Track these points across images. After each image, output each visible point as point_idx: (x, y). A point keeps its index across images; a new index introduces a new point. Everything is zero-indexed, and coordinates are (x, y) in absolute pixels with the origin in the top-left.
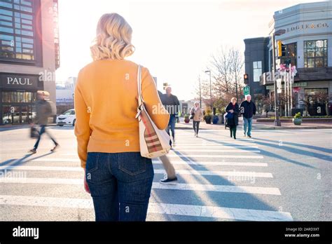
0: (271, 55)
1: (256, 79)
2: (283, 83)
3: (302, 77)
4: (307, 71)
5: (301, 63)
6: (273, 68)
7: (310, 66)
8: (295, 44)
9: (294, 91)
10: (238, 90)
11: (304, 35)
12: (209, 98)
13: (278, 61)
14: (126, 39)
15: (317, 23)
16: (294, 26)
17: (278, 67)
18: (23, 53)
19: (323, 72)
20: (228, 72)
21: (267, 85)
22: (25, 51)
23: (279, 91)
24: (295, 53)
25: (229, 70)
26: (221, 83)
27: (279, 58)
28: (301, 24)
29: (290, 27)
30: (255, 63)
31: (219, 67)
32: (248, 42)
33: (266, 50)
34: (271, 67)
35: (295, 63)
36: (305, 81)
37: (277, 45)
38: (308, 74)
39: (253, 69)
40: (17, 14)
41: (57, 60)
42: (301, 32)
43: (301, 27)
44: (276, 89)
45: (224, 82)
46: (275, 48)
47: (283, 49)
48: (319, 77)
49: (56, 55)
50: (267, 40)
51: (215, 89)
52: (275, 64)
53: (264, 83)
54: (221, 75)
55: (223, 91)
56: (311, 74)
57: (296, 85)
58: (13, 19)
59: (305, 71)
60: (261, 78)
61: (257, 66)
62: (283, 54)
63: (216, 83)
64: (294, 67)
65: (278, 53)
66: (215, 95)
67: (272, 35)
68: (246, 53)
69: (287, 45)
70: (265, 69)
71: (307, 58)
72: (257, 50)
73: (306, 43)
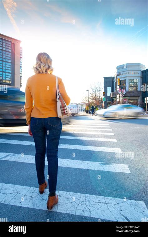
0: (115, 84)
1: (108, 95)
2: (120, 97)
3: (128, 94)
4: (130, 92)
5: (127, 89)
6: (116, 90)
7: (131, 90)
8: (125, 80)
9: (124, 101)
10: (101, 99)
11: (129, 77)
12: (88, 102)
13: (118, 87)
14: (50, 65)
15: (134, 72)
16: (125, 72)
17: (118, 89)
18: (6, 80)
19: (136, 93)
20: (96, 91)
21: (113, 97)
22: (7, 79)
23: (118, 100)
24: (125, 84)
25: (97, 90)
26: (93, 96)
27: (118, 86)
28: (128, 72)
29: (123, 73)
30: (108, 88)
31: (92, 89)
32: (105, 78)
33: (113, 82)
34: (115, 89)
35: (125, 89)
36: (129, 96)
37: (118, 80)
38: (130, 93)
39: (107, 90)
40: (4, 63)
41: (21, 83)
42: (128, 75)
43: (128, 73)
44: (117, 99)
45: (95, 95)
46: (117, 81)
47: (120, 82)
48: (135, 95)
49: (21, 81)
50: (113, 78)
51: (91, 98)
52: (117, 88)
53: (112, 97)
54: (93, 93)
55: (94, 99)
56: (132, 93)
57: (125, 98)
58: (3, 65)
59: (129, 92)
60: (111, 94)
61: (109, 89)
62: (120, 84)
63: (91, 96)
64: (125, 90)
65: (118, 83)
66: (90, 101)
67: (116, 76)
68: (105, 83)
69: (122, 80)
70: (112, 90)
71: (130, 86)
72: (109, 82)
73: (129, 80)
